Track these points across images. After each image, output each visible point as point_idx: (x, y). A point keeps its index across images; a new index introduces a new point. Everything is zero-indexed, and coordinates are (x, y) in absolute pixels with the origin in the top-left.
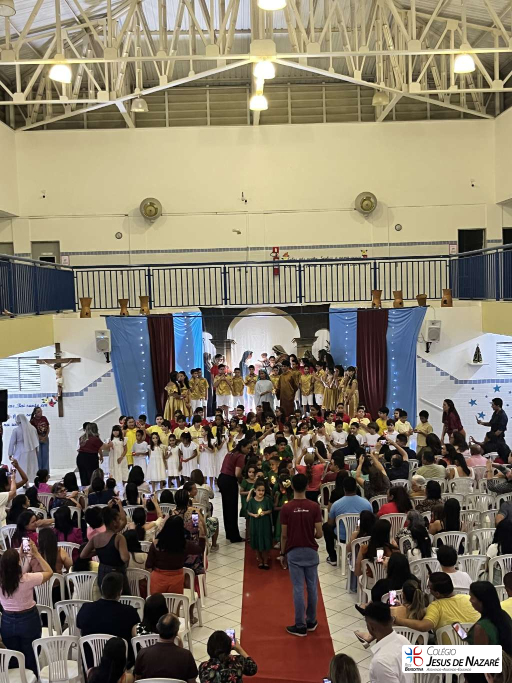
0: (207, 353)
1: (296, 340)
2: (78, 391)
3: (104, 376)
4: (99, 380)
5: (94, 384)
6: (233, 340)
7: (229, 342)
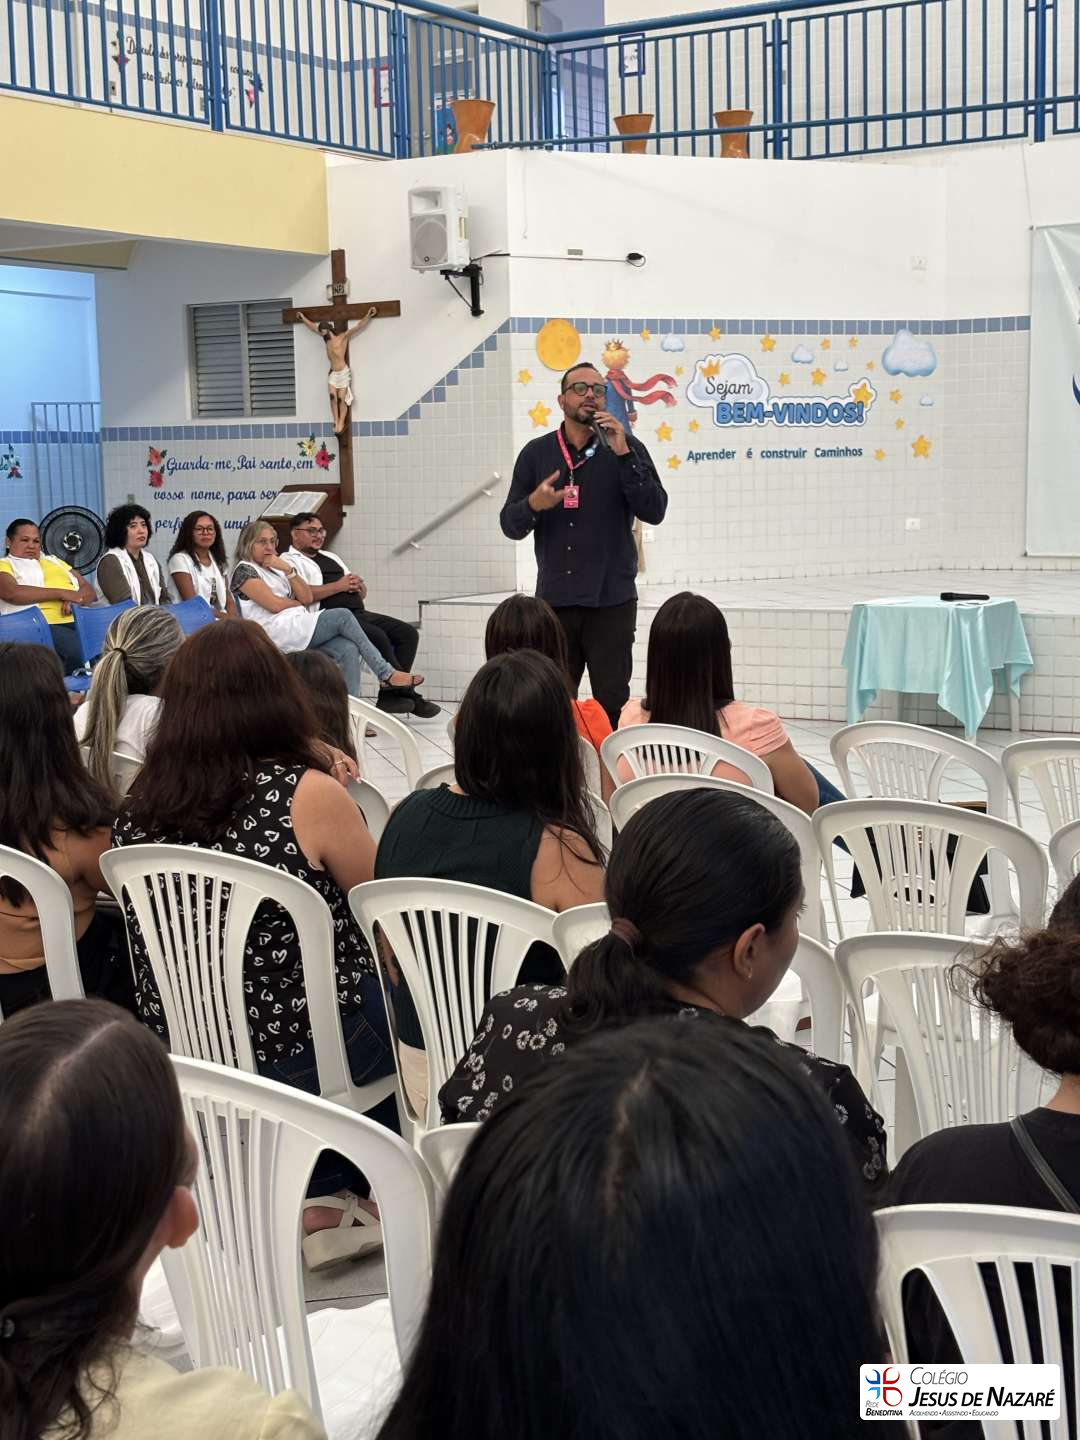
2: (392, 416)
3: (464, 364)
4: (452, 378)
5: (437, 394)
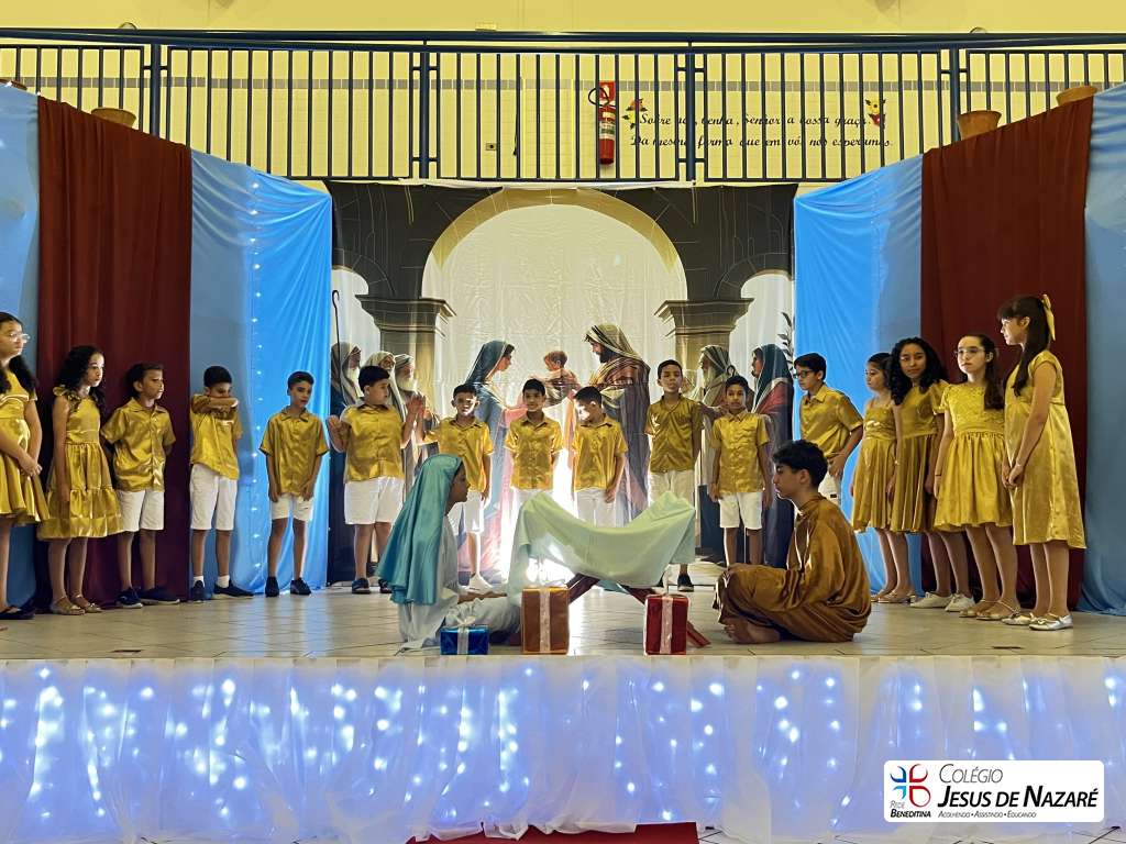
0: (346, 346)
1: (673, 308)
6: (444, 302)
7: (431, 309)
